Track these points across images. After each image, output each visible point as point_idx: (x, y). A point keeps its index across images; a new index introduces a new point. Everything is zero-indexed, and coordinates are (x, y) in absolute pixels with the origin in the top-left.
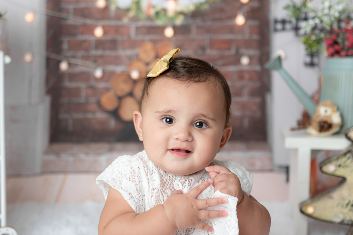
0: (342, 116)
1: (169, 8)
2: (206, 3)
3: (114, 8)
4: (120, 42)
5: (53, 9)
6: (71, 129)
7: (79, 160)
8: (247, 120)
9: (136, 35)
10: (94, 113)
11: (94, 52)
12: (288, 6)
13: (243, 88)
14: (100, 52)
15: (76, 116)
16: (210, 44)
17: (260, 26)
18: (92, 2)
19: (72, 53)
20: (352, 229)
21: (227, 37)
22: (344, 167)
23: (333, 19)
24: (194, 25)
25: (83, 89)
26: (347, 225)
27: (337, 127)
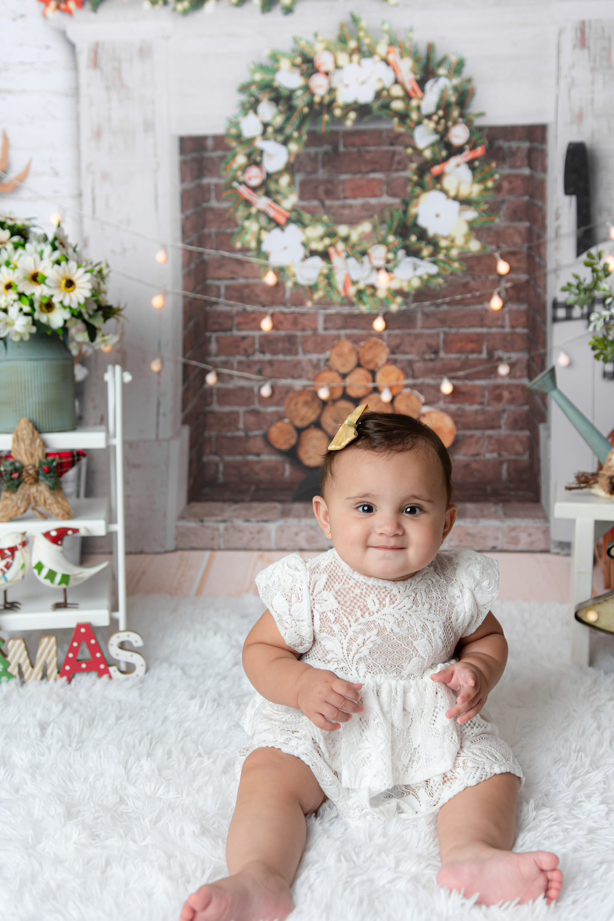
1: (377, 285)
2: (438, 275)
3: (289, 284)
4: (299, 340)
5: (194, 290)
6: (221, 478)
7: (234, 528)
8: (505, 467)
9: (325, 329)
10: (258, 455)
11: (258, 357)
12: (569, 285)
13: (499, 414)
14: (268, 357)
15: (228, 458)
16: (445, 341)
17: (527, 313)
18: (254, 277)
19: (222, 358)
21: (472, 330)
24: (420, 310)
25: (241, 414)
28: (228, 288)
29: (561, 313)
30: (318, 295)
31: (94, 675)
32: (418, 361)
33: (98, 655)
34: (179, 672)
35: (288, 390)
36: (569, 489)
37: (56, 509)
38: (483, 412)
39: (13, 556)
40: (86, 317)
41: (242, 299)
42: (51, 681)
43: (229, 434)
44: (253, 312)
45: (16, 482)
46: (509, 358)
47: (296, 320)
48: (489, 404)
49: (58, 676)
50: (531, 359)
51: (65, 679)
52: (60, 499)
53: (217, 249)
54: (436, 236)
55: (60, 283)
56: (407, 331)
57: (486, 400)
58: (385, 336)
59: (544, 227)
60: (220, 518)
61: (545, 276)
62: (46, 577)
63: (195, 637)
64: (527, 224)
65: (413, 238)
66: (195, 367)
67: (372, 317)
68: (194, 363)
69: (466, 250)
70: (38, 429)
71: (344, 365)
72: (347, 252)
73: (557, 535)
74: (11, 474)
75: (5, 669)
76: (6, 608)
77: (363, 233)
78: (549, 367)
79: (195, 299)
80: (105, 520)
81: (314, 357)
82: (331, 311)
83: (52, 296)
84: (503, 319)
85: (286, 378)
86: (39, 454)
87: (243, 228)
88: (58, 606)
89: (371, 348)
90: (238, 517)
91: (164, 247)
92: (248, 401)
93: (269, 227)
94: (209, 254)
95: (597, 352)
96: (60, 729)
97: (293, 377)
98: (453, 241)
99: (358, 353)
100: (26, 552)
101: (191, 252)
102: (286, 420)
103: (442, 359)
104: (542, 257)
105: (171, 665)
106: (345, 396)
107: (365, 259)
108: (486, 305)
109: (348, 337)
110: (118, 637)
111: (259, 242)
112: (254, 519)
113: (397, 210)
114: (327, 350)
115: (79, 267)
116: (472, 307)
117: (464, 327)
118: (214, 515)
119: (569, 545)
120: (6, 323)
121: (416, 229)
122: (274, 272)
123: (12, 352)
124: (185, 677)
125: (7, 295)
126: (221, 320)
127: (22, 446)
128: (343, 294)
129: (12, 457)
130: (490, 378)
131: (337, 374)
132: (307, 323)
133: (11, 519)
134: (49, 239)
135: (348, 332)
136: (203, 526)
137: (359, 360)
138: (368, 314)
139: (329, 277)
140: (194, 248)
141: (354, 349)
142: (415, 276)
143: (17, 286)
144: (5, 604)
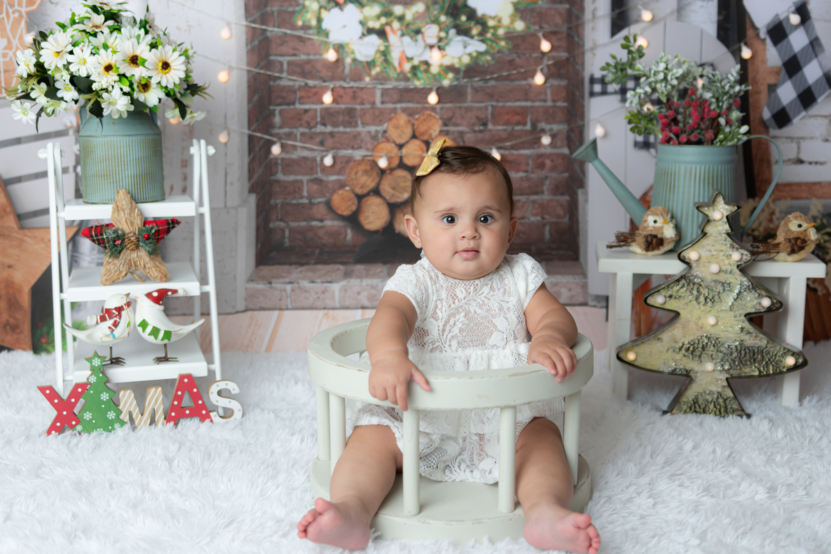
0: (677, 228)
1: (430, 61)
2: (486, 52)
3: (348, 60)
4: (358, 113)
5: (257, 66)
6: (287, 243)
7: (299, 288)
8: (547, 228)
9: (383, 103)
10: (322, 220)
11: (320, 129)
12: (608, 64)
13: (542, 181)
14: (329, 129)
15: (294, 224)
16: (492, 114)
17: (567, 88)
18: (315, 54)
19: (286, 130)
20: (687, 382)
21: (517, 104)
22: (676, 298)
23: (669, 87)
24: (469, 85)
25: (305, 183)
26: (681, 375)
27: (669, 242)
28: (289, 63)
29: (597, 88)
30: (375, 71)
31: (196, 420)
32: (468, 133)
33: (200, 402)
34: (272, 415)
35: (349, 160)
36: (610, 247)
37: (154, 273)
38: (528, 179)
39: (120, 315)
40: (178, 96)
41: (304, 75)
42: (160, 425)
43: (294, 202)
44: (315, 87)
45: (119, 249)
46: (551, 130)
47: (355, 94)
48: (532, 172)
49: (165, 422)
50: (571, 130)
51: (172, 423)
52: (158, 264)
53: (279, 27)
54: (484, 15)
55: (158, 65)
56: (458, 105)
57: (530, 168)
58: (438, 110)
59: (582, 9)
60: (287, 280)
61: (583, 54)
62: (149, 334)
63: (278, 387)
64: (567, 6)
65: (464, 18)
66: (261, 138)
67: (425, 92)
68: (259, 135)
69: (512, 30)
70: (135, 200)
71: (400, 136)
72: (402, 30)
73: (595, 288)
74: (114, 241)
75: (118, 416)
76: (112, 363)
77: (417, 12)
78: (589, 139)
79: (260, 74)
80: (198, 281)
81: (373, 129)
82: (389, 86)
83: (150, 77)
84: (546, 94)
85: (346, 149)
86: (138, 223)
87: (304, 7)
88: (160, 360)
89: (425, 120)
90: (303, 279)
91: (229, 24)
92: (312, 170)
93: (329, 7)
94: (272, 31)
95: (633, 125)
96: (184, 461)
97: (353, 148)
98: (499, 21)
99: (413, 125)
100: (131, 311)
101: (254, 28)
102: (348, 188)
103: (490, 130)
104: (581, 37)
105: (263, 410)
106: (402, 165)
107: (419, 37)
108: (530, 80)
109: (404, 110)
110: (218, 386)
111: (319, 20)
112: (318, 280)
114: (384, 123)
115: (174, 51)
116: (517, 83)
117: (510, 101)
118: (281, 277)
119: (607, 299)
120: (109, 103)
121: (466, 10)
122: (334, 49)
123: (108, 128)
124: (279, 420)
125: (108, 76)
126: (284, 94)
127: (122, 215)
128: (398, 70)
129: (113, 226)
130: (534, 148)
131: (393, 145)
132: (365, 97)
133: (113, 282)
134: (138, 21)
135: (404, 105)
136: (272, 288)
137: (414, 131)
138: (423, 89)
139: (385, 54)
140: (257, 26)
141: (409, 121)
142: (465, 54)
143: (118, 68)
144: (111, 359)
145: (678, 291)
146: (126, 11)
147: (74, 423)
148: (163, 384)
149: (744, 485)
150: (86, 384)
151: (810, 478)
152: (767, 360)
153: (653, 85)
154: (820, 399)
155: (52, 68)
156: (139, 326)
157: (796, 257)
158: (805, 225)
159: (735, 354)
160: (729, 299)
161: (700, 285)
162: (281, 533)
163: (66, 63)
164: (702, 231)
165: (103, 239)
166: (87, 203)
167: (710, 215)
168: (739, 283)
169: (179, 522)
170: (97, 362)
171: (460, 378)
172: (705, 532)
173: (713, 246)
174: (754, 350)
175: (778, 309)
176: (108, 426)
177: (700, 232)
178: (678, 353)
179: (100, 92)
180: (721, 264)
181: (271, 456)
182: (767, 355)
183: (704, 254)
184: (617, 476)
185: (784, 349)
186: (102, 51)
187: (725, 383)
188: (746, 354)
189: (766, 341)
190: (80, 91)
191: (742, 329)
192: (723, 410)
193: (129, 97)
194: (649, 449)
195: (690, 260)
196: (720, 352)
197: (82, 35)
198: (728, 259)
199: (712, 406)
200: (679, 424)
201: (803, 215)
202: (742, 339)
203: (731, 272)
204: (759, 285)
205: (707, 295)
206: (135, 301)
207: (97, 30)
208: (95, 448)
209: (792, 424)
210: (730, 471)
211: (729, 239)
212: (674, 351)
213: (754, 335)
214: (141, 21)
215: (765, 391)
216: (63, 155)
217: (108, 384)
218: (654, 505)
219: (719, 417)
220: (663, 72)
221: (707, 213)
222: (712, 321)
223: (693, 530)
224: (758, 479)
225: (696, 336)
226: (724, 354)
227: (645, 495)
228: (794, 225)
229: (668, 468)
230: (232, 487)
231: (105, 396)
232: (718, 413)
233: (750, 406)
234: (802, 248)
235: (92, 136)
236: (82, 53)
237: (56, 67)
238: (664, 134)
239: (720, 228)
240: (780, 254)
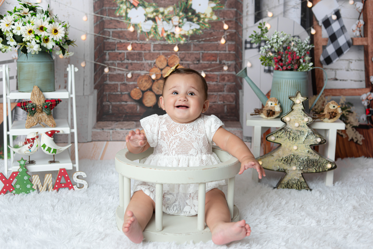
0: (281, 107)
1: (175, 32)
2: (200, 29)
3: (139, 31)
4: (143, 55)
5: (99, 33)
6: (111, 111)
7: (116, 131)
8: (226, 107)
9: (154, 50)
10: (126, 102)
11: (126, 61)
12: (252, 35)
13: (223, 86)
14: (130, 61)
15: (114, 103)
16: (202, 56)
17: (235, 45)
18: (124, 28)
19: (111, 62)
20: (284, 175)
21: (213, 52)
22: (280, 137)
23: (279, 45)
24: (192, 43)
25: (119, 85)
26: (282, 171)
27: (277, 113)
28: (113, 32)
29: (248, 46)
30: (151, 36)
31: (67, 189)
32: (192, 64)
33: (69, 181)
34: (101, 187)
35: (139, 75)
36: (252, 115)
37: (49, 123)
38: (217, 85)
39: (33, 142)
40: (62, 45)
41: (119, 37)
42: (50, 191)
43: (114, 93)
44: (124, 43)
45: (34, 112)
47: (142, 46)
48: (219, 82)
49: (53, 189)
50: (236, 64)
51: (56, 190)
52: (51, 119)
53: (108, 16)
54: (199, 13)
55: (52, 31)
56: (187, 52)
57: (218, 80)
58: (178, 54)
59: (242, 11)
60: (110, 128)
61: (242, 30)
63: (105, 175)
64: (235, 9)
65: (190, 14)
66: (100, 65)
67: (173, 46)
68: (99, 63)
69: (211, 20)
70: (41, 91)
71: (161, 65)
72: (163, 18)
73: (246, 134)
74: (32, 109)
75: (32, 187)
76: (30, 163)
77: (170, 11)
78: (244, 68)
79: (100, 36)
80: (69, 127)
81: (149, 62)
82: (157, 43)
83: (49, 36)
84: (226, 48)
85: (137, 70)
86: (43, 101)
87: (120, 7)
88: (51, 162)
89: (172, 58)
90: (118, 127)
91: (86, 14)
92: (122, 80)
93: (131, 8)
94: (105, 18)
95: (262, 62)
96: (60, 207)
97: (140, 70)
98: (206, 15)
99: (167, 60)
100: (38, 140)
101: (97, 16)
102: (138, 88)
103: (201, 63)
104: (241, 23)
106: (161, 78)
107: (170, 22)
108: (219, 42)
109: (163, 54)
110: (77, 174)
111: (126, 13)
112: (124, 128)
113: (183, 2)
114: (155, 59)
115: (59, 25)
116: (213, 43)
117: (210, 50)
118: (108, 127)
119: (251, 138)
120: (30, 47)
121: (191, 10)
122: (133, 26)
123: (30, 59)
124: (104, 189)
125: (30, 35)
126: (110, 46)
127: (35, 97)
128: (161, 36)
129: (31, 102)
130: (220, 71)
131: (158, 69)
132: (146, 48)
133: (31, 127)
134: (44, 12)
135: (163, 52)
136: (104, 131)
137: (168, 63)
138: (172, 45)
139: (155, 29)
140: (99, 15)
141: (166, 59)
142: (190, 29)
143: (34, 32)
144: (29, 161)
145: (281, 135)
146: (39, 7)
147: (12, 189)
148: (52, 173)
149: (306, 219)
150: (18, 172)
151: (335, 216)
152: (319, 165)
153: (272, 44)
154: (342, 183)
155: (5, 31)
156: (42, 146)
157: (332, 120)
158: (336, 107)
159: (305, 163)
160: (303, 138)
161: (290, 132)
162: (100, 238)
163: (11, 29)
164: (292, 108)
165: (27, 108)
166: (20, 92)
167: (295, 101)
168: (307, 131)
169: (55, 233)
170: (22, 162)
171: (181, 170)
172: (288, 239)
173: (296, 115)
174: (313, 161)
175: (324, 143)
176: (27, 191)
177: (291, 109)
178: (281, 162)
179: (26, 42)
180: (300, 123)
181: (99, 205)
182: (319, 163)
183: (292, 118)
184: (251, 215)
185: (327, 160)
186: (27, 24)
187: (301, 175)
188: (310, 163)
189: (319, 157)
190: (17, 42)
191: (308, 152)
192: (300, 187)
193: (39, 45)
194: (266, 203)
195: (286, 121)
196: (299, 162)
197: (19, 17)
198: (303, 121)
199: (295, 185)
200: (280, 193)
201: (335, 102)
202: (308, 156)
203: (304, 127)
204: (316, 132)
205: (293, 136)
206: (41, 136)
207: (25, 15)
208: (21, 201)
209: (329, 194)
210: (301, 214)
211: (303, 112)
212: (279, 161)
213: (314, 154)
214: (46, 12)
215: (319, 179)
216: (10, 70)
217: (27, 172)
218: (267, 228)
219: (298, 190)
220: (276, 39)
221: (293, 100)
222: (295, 148)
223: (283, 238)
224: (313, 217)
225: (288, 155)
226: (301, 162)
227: (263, 223)
228: (331, 106)
229: (274, 212)
230: (80, 218)
231: (26, 178)
232: (298, 188)
233: (312, 185)
234: (335, 117)
235: (22, 62)
236: (19, 25)
237: (7, 31)
238: (276, 65)
239: (299, 107)
240: (325, 119)
